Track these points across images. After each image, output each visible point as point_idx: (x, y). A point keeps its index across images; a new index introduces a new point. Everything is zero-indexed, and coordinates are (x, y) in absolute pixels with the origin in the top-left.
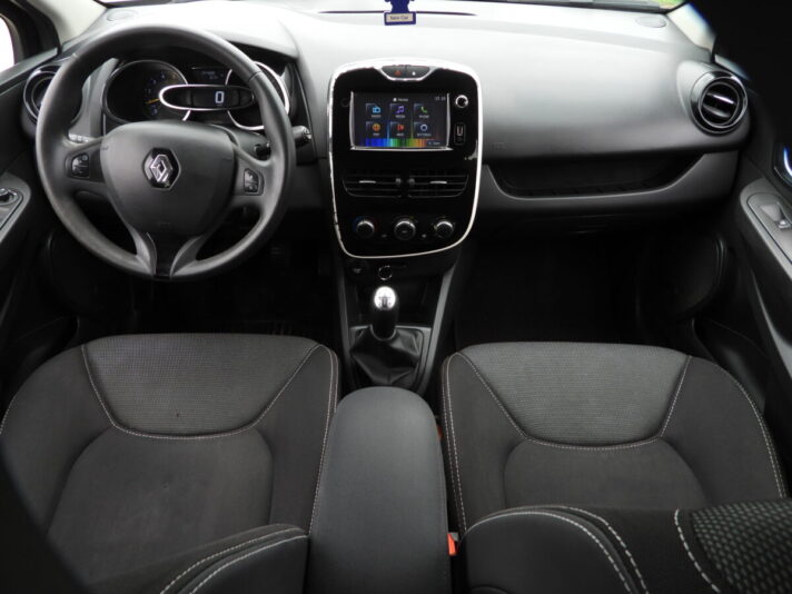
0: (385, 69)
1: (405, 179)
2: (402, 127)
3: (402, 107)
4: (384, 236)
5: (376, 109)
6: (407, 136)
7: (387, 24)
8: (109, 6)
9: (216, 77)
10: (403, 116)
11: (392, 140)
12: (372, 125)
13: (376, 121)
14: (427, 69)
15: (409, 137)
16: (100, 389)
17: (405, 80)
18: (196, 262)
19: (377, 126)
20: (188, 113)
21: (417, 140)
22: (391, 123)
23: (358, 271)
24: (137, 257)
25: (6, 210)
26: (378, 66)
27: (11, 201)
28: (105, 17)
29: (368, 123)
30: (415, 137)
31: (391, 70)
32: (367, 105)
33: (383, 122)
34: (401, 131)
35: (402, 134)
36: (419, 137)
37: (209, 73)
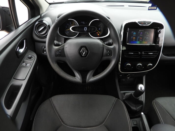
0: (139, 22)
1: (141, 52)
2: (141, 38)
3: (142, 33)
4: (132, 67)
5: (135, 33)
6: (142, 41)
7: (149, 10)
8: (50, 4)
9: (85, 23)
10: (142, 35)
11: (138, 42)
12: (133, 38)
13: (134, 36)
14: (150, 22)
15: (143, 41)
16: (57, 113)
17: (144, 25)
18: (93, 77)
19: (134, 38)
20: (78, 33)
21: (145, 42)
22: (138, 37)
23: (121, 76)
24: (76, 77)
25: (31, 61)
26: (137, 21)
27: (32, 59)
28: (50, 7)
29: (132, 37)
30: (145, 41)
31: (140, 23)
32: (132, 32)
33: (136, 37)
34: (141, 39)
35: (141, 40)
36: (146, 41)
37: (83, 22)
